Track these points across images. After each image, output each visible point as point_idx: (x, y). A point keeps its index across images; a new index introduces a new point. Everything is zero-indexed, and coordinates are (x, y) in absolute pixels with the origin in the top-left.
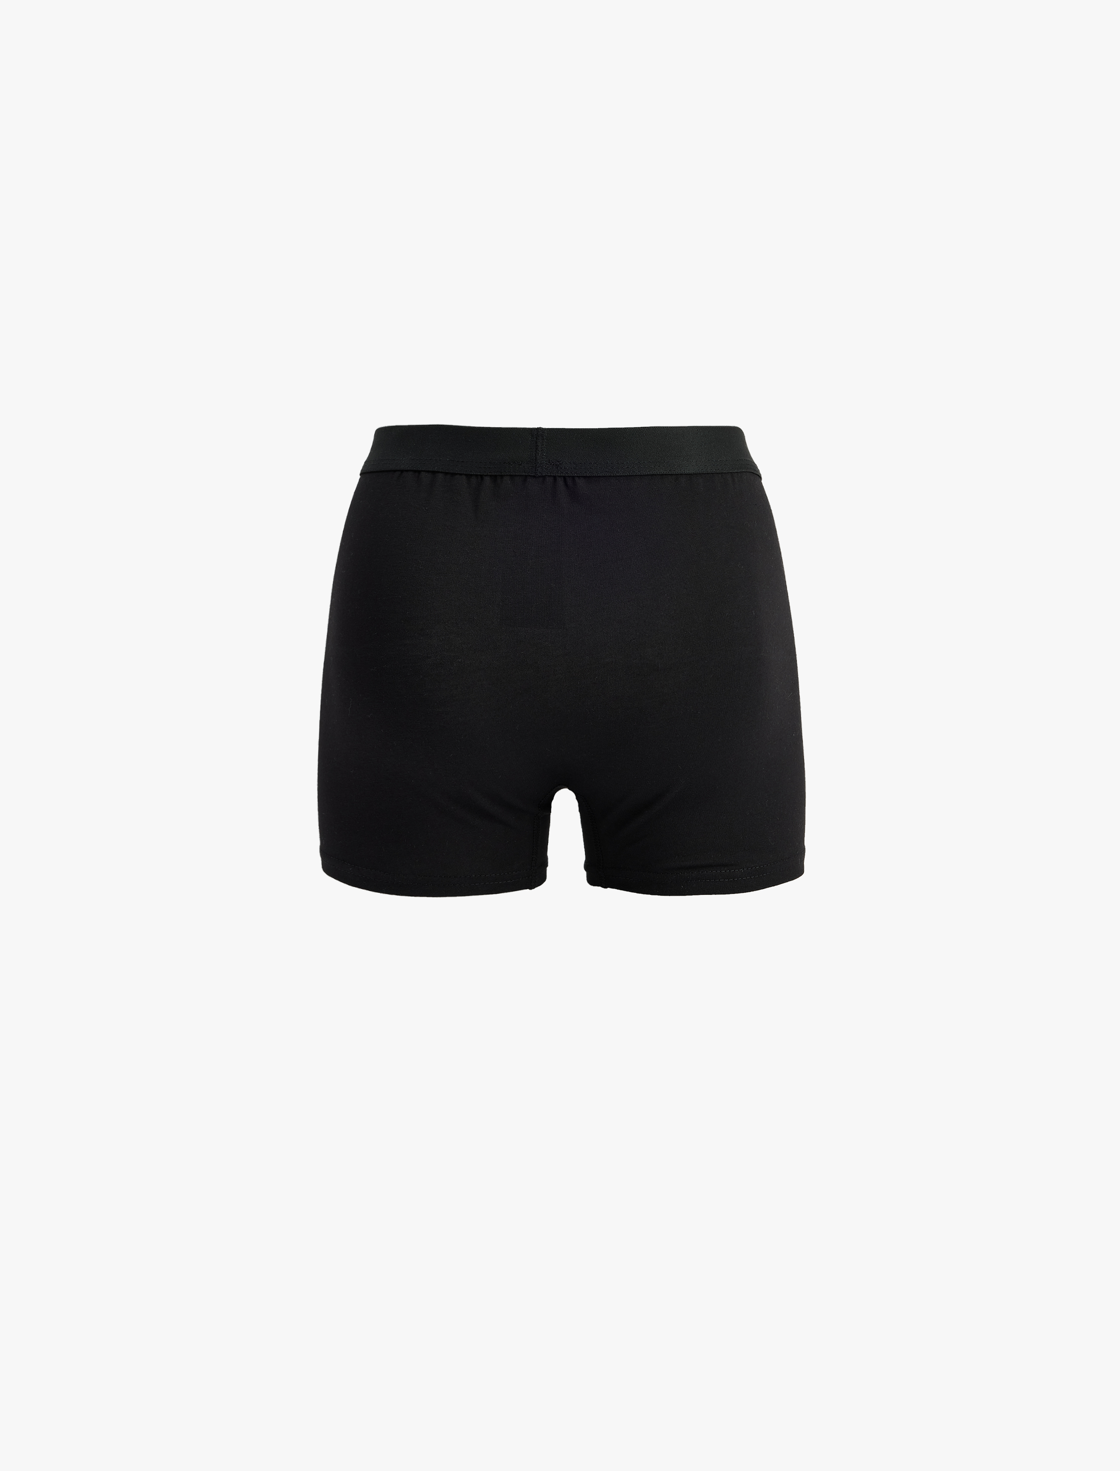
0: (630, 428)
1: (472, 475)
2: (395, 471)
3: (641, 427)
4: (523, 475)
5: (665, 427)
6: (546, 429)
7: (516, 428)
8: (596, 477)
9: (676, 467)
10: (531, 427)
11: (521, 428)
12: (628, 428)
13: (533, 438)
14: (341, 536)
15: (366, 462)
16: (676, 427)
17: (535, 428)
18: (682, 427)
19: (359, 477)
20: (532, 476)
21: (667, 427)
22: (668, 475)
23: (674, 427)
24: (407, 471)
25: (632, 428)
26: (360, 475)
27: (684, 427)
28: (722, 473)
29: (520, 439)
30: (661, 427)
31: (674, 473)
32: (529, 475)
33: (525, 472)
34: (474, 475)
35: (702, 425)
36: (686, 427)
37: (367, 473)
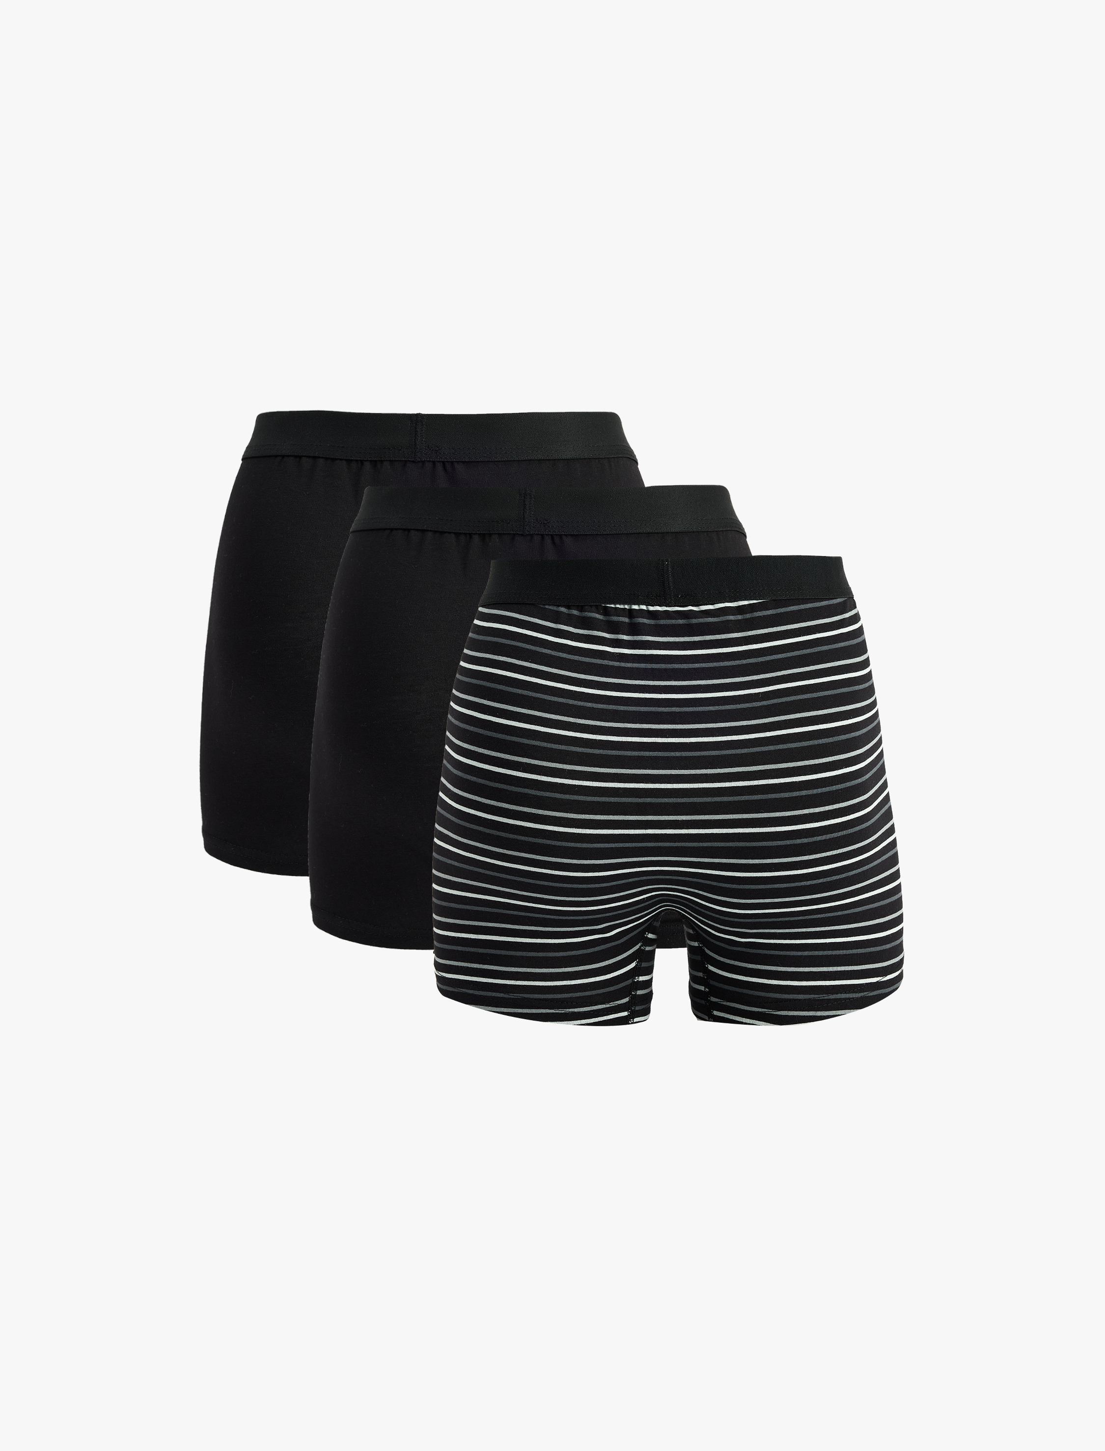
0: (508, 414)
1: (352, 460)
2: (276, 456)
3: (519, 413)
4: (402, 461)
5: (543, 413)
6: (425, 415)
7: (396, 414)
8: (474, 462)
9: (553, 452)
10: (411, 413)
11: (400, 414)
12: (506, 414)
13: (413, 424)
14: (223, 521)
15: (247, 448)
16: (553, 413)
17: (415, 414)
18: (559, 413)
19: (241, 462)
20: (411, 461)
21: (545, 413)
22: (545, 460)
23: (552, 413)
24: (288, 456)
25: (510, 414)
26: (242, 460)
27: (562, 413)
28: (599, 458)
29: (400, 425)
30: (539, 413)
31: (552, 458)
32: (409, 461)
33: (404, 458)
34: (354, 460)
35: (579, 411)
36: (563, 413)
37: (250, 458)
